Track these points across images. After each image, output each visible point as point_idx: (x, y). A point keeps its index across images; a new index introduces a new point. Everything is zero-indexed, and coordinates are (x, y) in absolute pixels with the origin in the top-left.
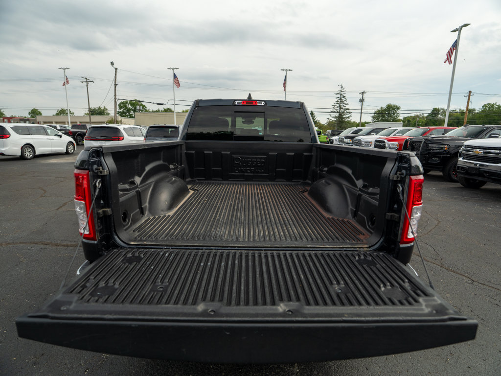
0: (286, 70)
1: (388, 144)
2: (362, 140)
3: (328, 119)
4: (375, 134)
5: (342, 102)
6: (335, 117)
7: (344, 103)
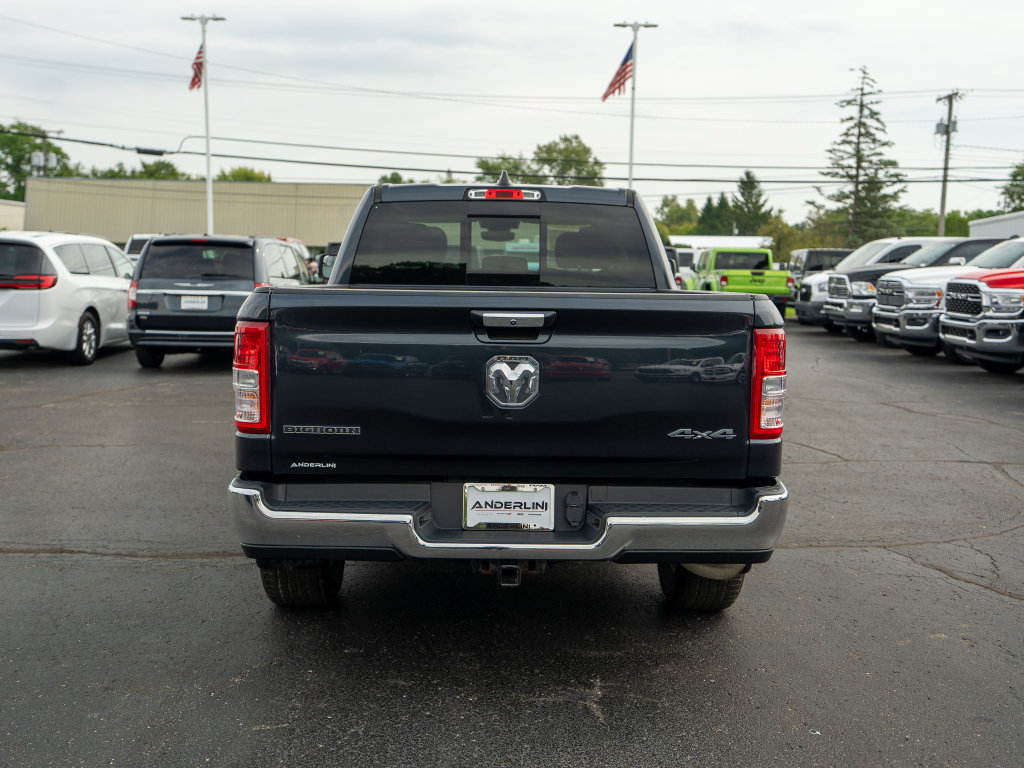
0: (635, 27)
1: (992, 297)
2: (906, 284)
3: (812, 203)
4: (962, 260)
5: (868, 134)
6: (841, 197)
7: (874, 141)
